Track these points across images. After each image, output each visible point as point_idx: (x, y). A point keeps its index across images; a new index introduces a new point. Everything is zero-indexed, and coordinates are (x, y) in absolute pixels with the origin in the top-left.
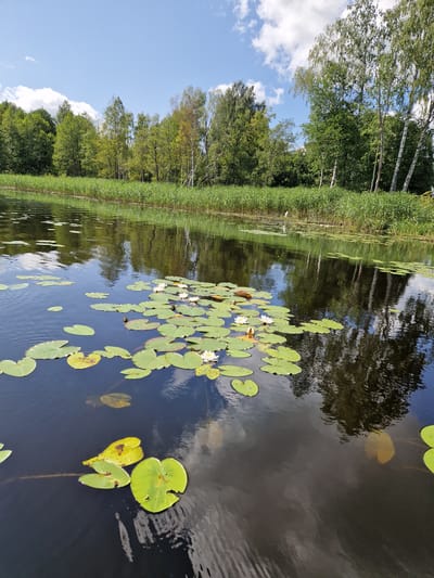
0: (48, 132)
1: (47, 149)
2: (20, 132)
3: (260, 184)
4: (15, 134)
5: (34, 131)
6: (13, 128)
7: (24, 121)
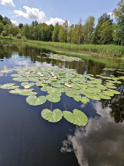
0: (52, 30)
1: (51, 35)
2: (45, 31)
3: (101, 44)
4: (44, 31)
5: (48, 30)
6: (44, 30)
7: (46, 28)
